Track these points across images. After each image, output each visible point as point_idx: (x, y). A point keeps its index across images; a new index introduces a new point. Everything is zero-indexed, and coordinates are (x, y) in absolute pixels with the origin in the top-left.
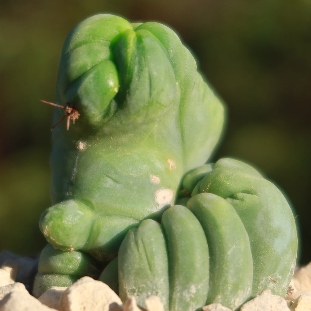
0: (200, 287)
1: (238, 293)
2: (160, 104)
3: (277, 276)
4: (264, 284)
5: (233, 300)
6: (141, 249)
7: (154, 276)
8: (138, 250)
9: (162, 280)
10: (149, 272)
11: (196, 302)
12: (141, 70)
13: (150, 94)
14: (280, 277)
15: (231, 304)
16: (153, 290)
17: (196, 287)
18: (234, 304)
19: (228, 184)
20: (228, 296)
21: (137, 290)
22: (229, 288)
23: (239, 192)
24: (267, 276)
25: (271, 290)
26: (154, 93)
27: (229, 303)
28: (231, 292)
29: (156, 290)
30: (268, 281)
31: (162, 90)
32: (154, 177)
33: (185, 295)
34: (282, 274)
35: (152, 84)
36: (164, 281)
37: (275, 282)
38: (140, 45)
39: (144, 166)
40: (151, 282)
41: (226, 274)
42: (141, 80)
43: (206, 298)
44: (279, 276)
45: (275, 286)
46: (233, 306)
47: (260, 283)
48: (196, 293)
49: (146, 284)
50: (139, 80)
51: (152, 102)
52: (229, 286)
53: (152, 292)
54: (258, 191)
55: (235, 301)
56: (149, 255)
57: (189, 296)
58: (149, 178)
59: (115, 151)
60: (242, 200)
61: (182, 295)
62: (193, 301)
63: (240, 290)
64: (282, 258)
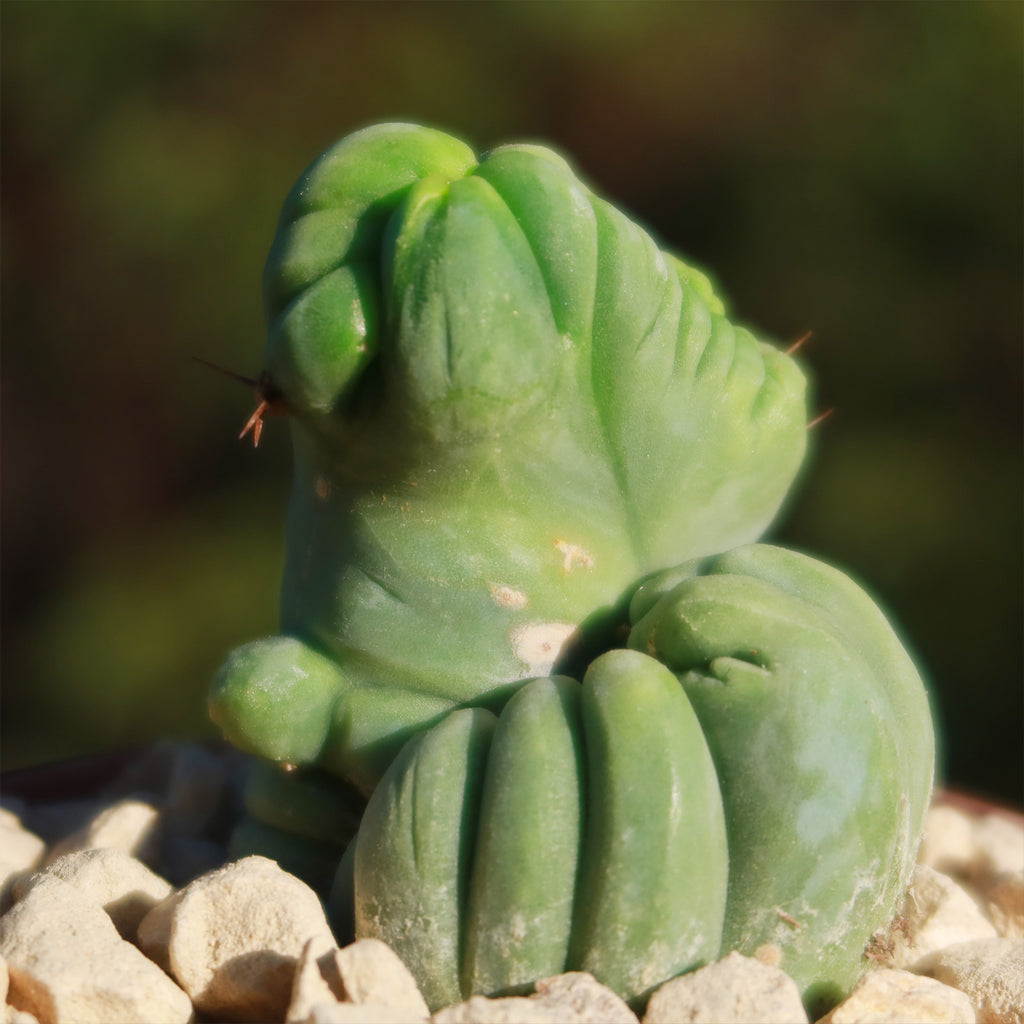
0: (537, 920)
1: (651, 948)
2: (484, 394)
3: (802, 909)
4: (761, 928)
5: (635, 969)
6: (406, 795)
7: (422, 876)
8: (398, 798)
9: (444, 889)
10: (412, 863)
11: (525, 962)
12: (421, 299)
13: (451, 367)
14: (815, 913)
15: (629, 979)
16: (418, 914)
17: (528, 920)
18: (640, 980)
19: (694, 629)
20: (618, 956)
21: (380, 909)
22: (621, 934)
23: (723, 655)
24: (769, 907)
25: (783, 946)
26: (461, 363)
27: (625, 976)
28: (628, 945)
29: (425, 917)
30: (772, 921)
31: (486, 357)
32: (506, 590)
33: (499, 939)
34: (820, 902)
35: (454, 340)
36: (448, 892)
37: (792, 925)
38: (437, 227)
39: (472, 558)
40: (414, 892)
41: (611, 895)
42: (422, 326)
43: (563, 953)
44: (806, 909)
45: (794, 937)
46: (636, 983)
47: (749, 925)
48: (526, 938)
49: (402, 895)
50: (415, 328)
51: (459, 390)
52: (621, 929)
53: (415, 920)
54: (776, 657)
55: (641, 972)
56: (420, 814)
57: (508, 942)
58: (489, 593)
59: (394, 511)
60: (724, 679)
61: (489, 938)
62: (520, 960)
63: (655, 942)
64: (820, 857)
